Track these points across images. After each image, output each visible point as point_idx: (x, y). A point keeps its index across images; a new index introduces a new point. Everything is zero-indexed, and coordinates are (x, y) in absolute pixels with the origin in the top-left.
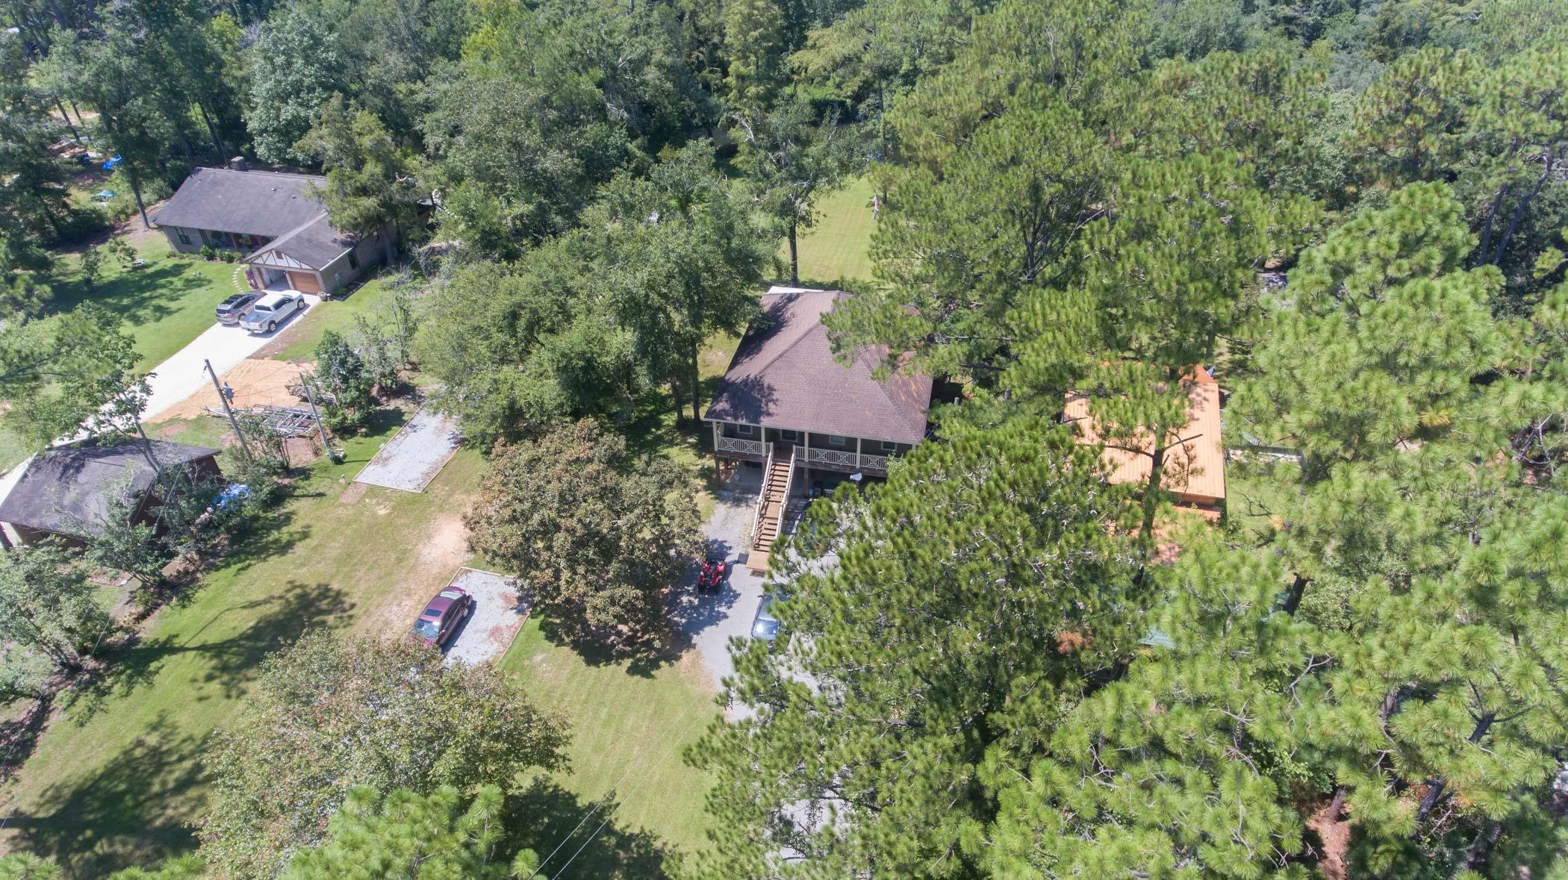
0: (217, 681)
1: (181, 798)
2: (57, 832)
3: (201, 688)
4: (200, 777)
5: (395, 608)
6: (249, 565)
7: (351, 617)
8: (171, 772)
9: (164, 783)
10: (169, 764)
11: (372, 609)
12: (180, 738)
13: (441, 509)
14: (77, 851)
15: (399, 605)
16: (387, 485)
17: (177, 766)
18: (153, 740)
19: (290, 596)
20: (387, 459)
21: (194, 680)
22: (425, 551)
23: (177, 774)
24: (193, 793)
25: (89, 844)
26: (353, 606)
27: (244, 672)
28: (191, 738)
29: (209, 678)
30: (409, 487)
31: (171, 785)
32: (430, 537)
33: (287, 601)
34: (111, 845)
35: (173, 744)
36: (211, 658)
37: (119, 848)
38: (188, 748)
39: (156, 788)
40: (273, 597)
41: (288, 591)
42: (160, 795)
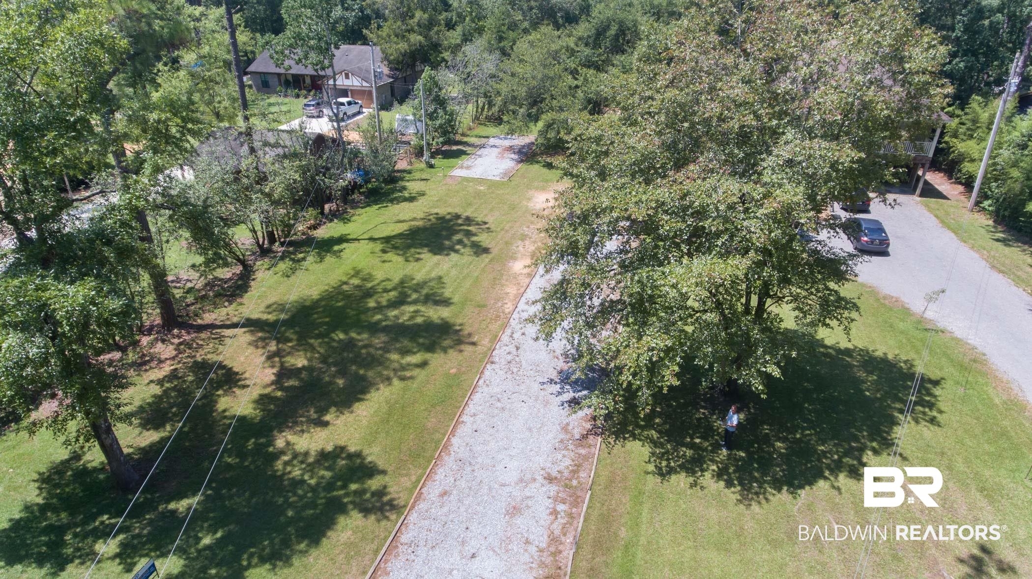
0: (392, 253)
3: (380, 256)
7: (488, 227)
10: (379, 293)
12: (379, 280)
14: (317, 338)
17: (384, 295)
21: (373, 253)
23: (386, 299)
24: (410, 309)
25: (326, 335)
26: (486, 223)
27: (412, 250)
28: (388, 280)
29: (385, 252)
31: (385, 303)
33: (429, 220)
34: (346, 334)
35: (373, 283)
36: (381, 244)
37: (354, 336)
38: (390, 285)
39: (372, 305)
40: (416, 218)
41: (427, 216)
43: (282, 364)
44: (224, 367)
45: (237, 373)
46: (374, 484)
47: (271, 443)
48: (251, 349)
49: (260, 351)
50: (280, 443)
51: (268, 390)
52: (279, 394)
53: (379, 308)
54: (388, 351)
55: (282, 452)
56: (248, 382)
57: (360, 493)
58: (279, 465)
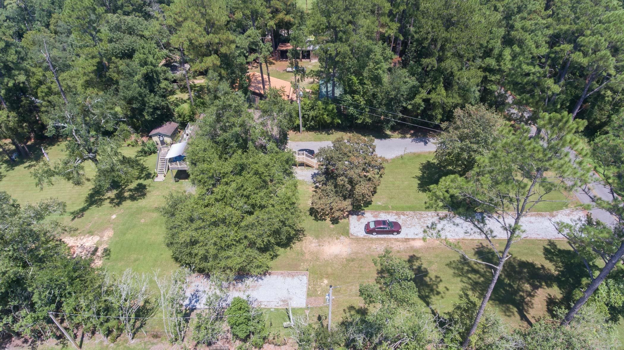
0: (438, 290)
1: (480, 269)
2: (515, 299)
3: (444, 293)
4: (470, 269)
5: (379, 249)
8: (475, 278)
9: (479, 278)
10: (473, 281)
12: (464, 284)
13: (318, 259)
14: (513, 287)
15: (376, 249)
16: (305, 289)
17: (472, 278)
20: (283, 301)
21: (442, 297)
22: (345, 254)
23: (474, 276)
24: (475, 267)
25: (510, 285)
27: (429, 283)
28: (462, 281)
29: (438, 293)
30: (305, 279)
31: (478, 275)
32: (336, 256)
34: (504, 279)
35: (467, 285)
36: (430, 298)
38: (465, 279)
39: (482, 279)
42: (482, 276)
43: (532, 291)
44: (548, 308)
45: (547, 302)
46: (548, 247)
47: (559, 275)
48: (535, 306)
49: (533, 301)
50: (557, 273)
51: (545, 287)
52: (543, 284)
55: (559, 271)
56: (547, 295)
57: (553, 249)
58: (562, 269)
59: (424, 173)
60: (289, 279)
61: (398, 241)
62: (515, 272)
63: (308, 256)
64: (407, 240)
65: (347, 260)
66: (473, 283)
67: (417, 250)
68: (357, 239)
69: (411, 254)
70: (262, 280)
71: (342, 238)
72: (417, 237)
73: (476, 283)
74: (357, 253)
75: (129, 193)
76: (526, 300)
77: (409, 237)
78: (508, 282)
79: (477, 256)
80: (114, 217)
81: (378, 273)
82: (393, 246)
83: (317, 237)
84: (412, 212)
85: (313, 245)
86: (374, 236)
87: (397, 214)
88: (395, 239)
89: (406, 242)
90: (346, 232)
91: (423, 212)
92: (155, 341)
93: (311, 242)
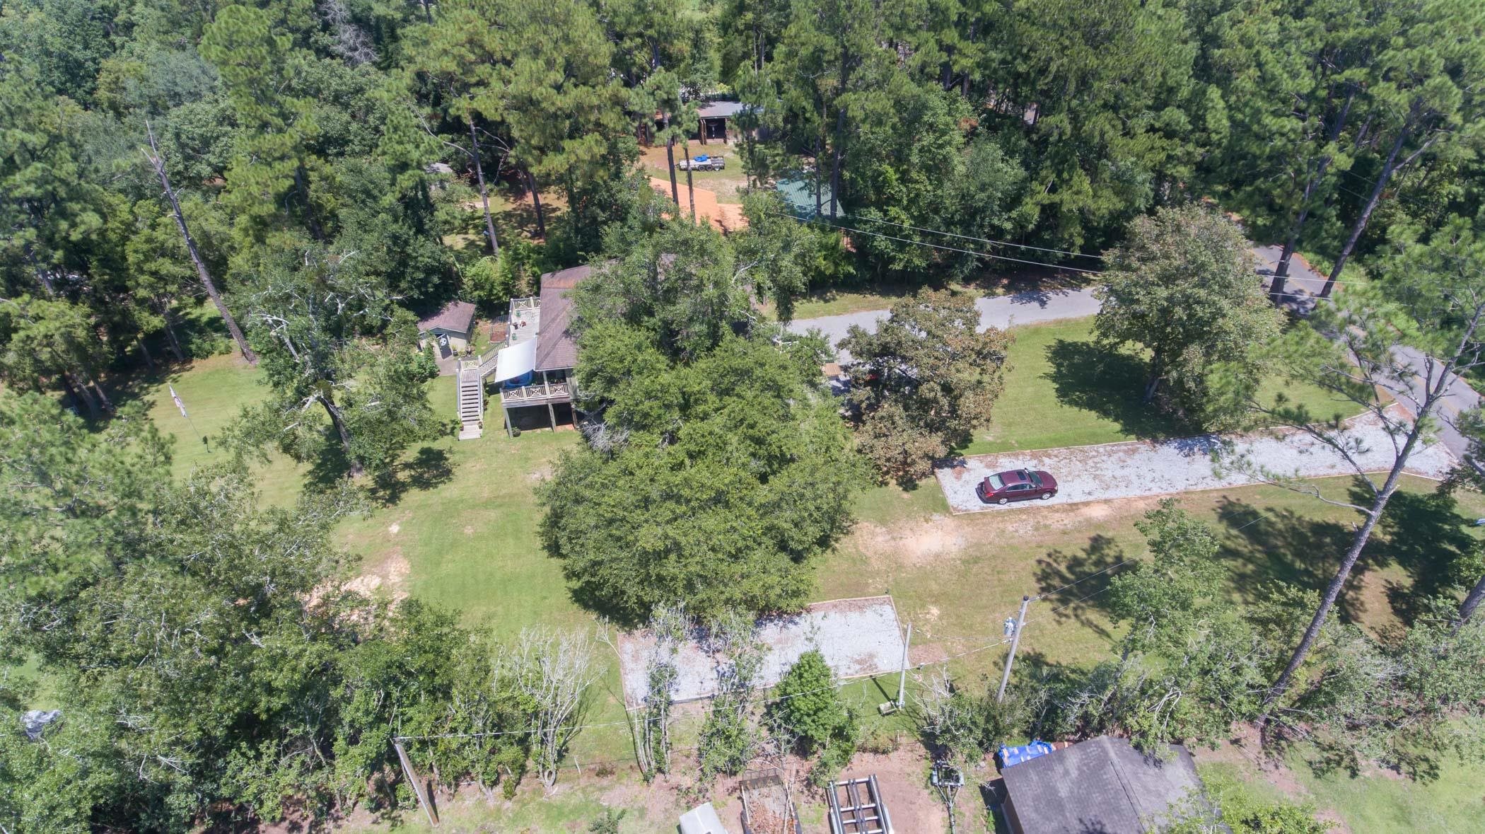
1: (1240, 548)
5: (1021, 532)
6: (1073, 671)
7: (1049, 555)
9: (1245, 565)
10: (1234, 572)
11: (1034, 545)
13: (900, 567)
14: (1316, 576)
15: (1017, 531)
16: (897, 633)
18: (1236, 597)
19: (1069, 612)
20: (859, 662)
22: (954, 549)
24: (1228, 543)
26: (1040, 562)
30: (889, 612)
31: (1240, 561)
32: (937, 556)
33: (1075, 609)
34: (1293, 562)
37: (1290, 557)
39: (1250, 567)
40: (1083, 623)
41: (1067, 616)
43: (1354, 577)
44: (1394, 608)
45: (1388, 596)
46: (1357, 489)
47: (1393, 541)
48: (1367, 606)
49: (1362, 598)
50: (1388, 538)
51: (1376, 568)
52: (1370, 561)
53: (1249, 559)
54: (1280, 531)
55: (1391, 534)
56: (1384, 583)
57: (1367, 492)
58: (1395, 529)
59: (1059, 366)
60: (854, 616)
61: (1057, 511)
62: (1309, 545)
63: (876, 564)
64: (1073, 507)
65: (964, 562)
66: (1236, 577)
67: (1099, 525)
68: (969, 517)
69: (1093, 534)
70: (796, 624)
71: (936, 517)
72: (1091, 498)
73: (1242, 576)
74: (978, 545)
75: (407, 473)
76: (1347, 597)
77: (1076, 500)
78: (1303, 566)
79: (1225, 523)
80: (395, 529)
81: (1039, 581)
82: (1048, 523)
83: (883, 522)
84: (1063, 450)
85: (880, 539)
86: (1004, 506)
87: (1034, 456)
88: (1048, 507)
89: (1072, 510)
90: (941, 506)
91: (1087, 447)
92: (605, 781)
93: (873, 535)
